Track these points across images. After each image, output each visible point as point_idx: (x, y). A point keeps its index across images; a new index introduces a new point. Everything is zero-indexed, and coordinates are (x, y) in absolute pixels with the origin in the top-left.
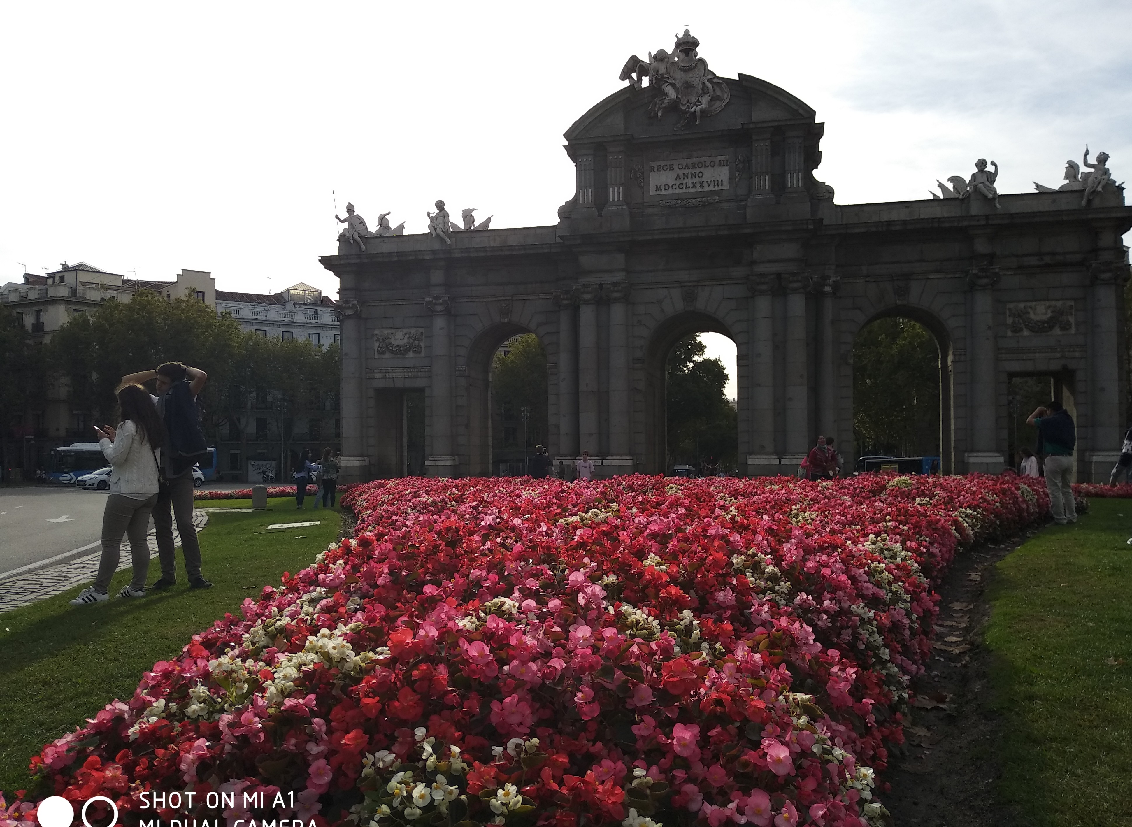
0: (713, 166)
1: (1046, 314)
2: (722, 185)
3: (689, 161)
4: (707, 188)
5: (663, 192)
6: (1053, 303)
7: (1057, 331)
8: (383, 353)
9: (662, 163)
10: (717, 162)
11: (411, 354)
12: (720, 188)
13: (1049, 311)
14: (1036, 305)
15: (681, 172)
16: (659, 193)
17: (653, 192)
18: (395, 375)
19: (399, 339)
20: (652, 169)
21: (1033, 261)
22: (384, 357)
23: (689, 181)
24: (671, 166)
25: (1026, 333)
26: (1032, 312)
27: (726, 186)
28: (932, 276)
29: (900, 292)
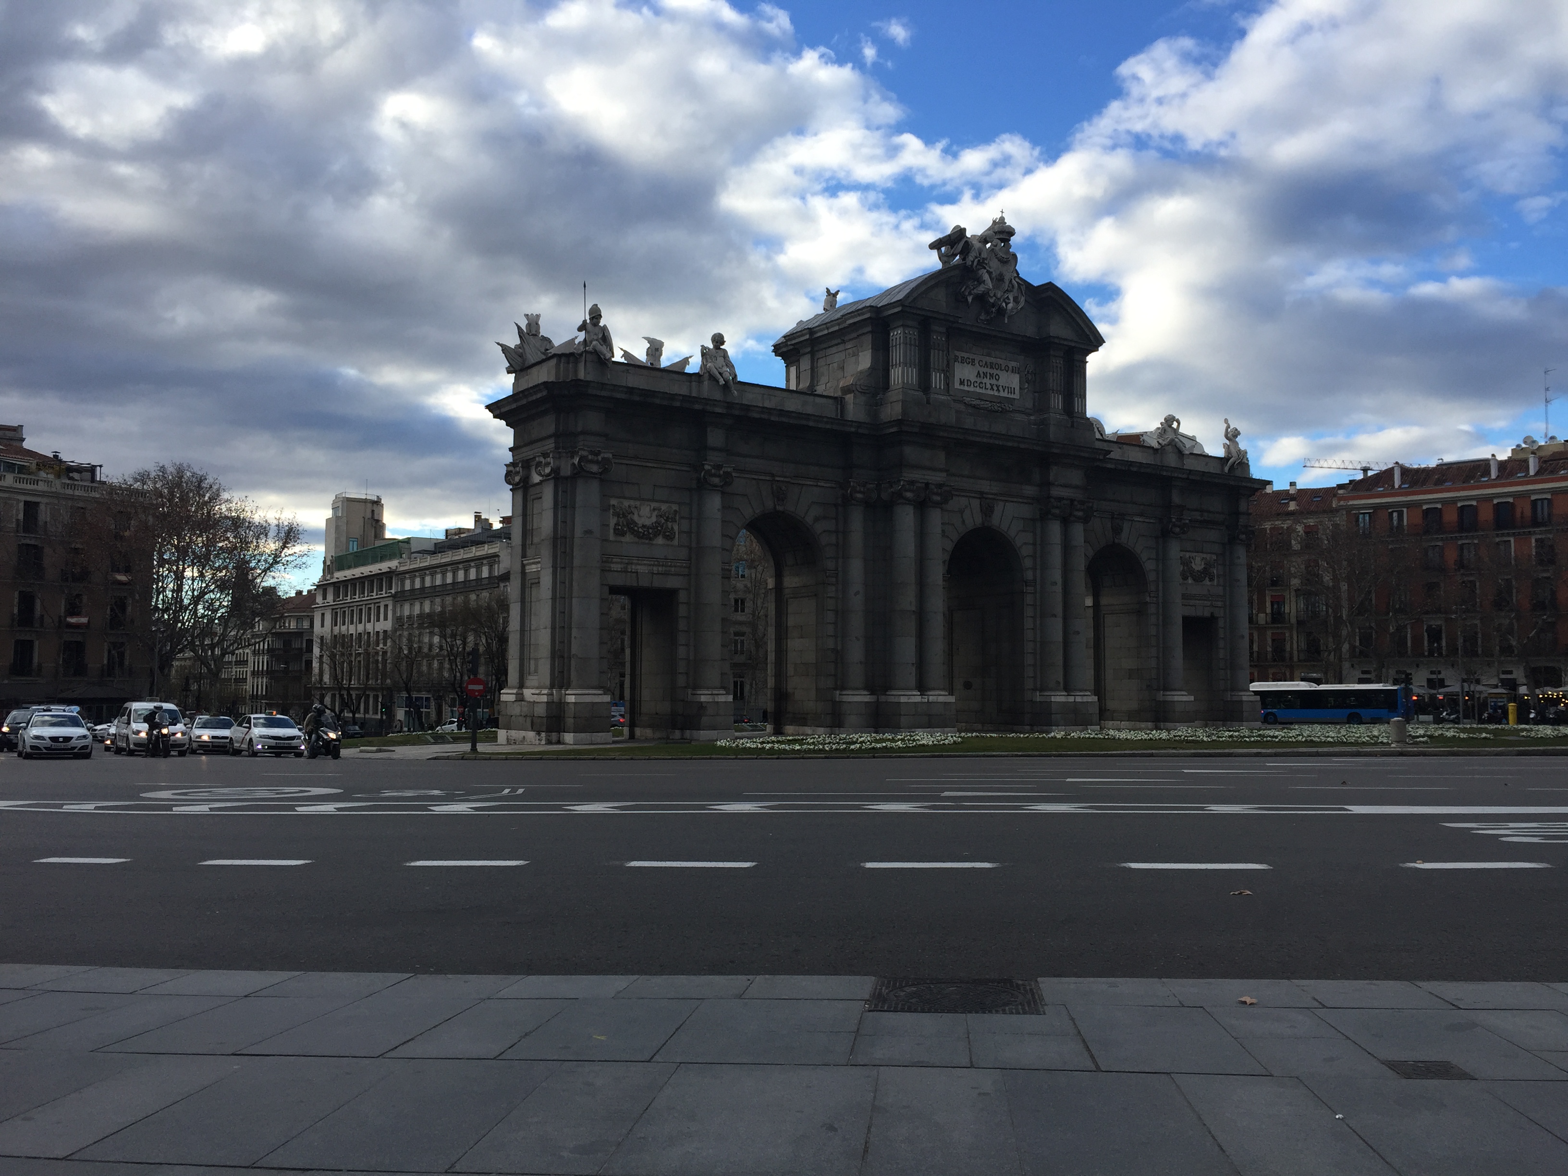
0: (1007, 371)
1: (1201, 565)
2: (1014, 393)
3: (989, 360)
4: (1002, 394)
5: (966, 388)
6: (1205, 556)
7: (1207, 582)
8: (623, 534)
9: (966, 355)
10: (1011, 368)
11: (660, 540)
12: (1012, 396)
13: (1203, 563)
14: (1195, 556)
15: (982, 370)
16: (962, 387)
17: (957, 385)
18: (641, 569)
19: (645, 517)
20: (956, 359)
22: (623, 539)
23: (987, 381)
24: (973, 360)
25: (1190, 581)
26: (1193, 562)
27: (1016, 396)
28: (1137, 519)
29: (1117, 530)
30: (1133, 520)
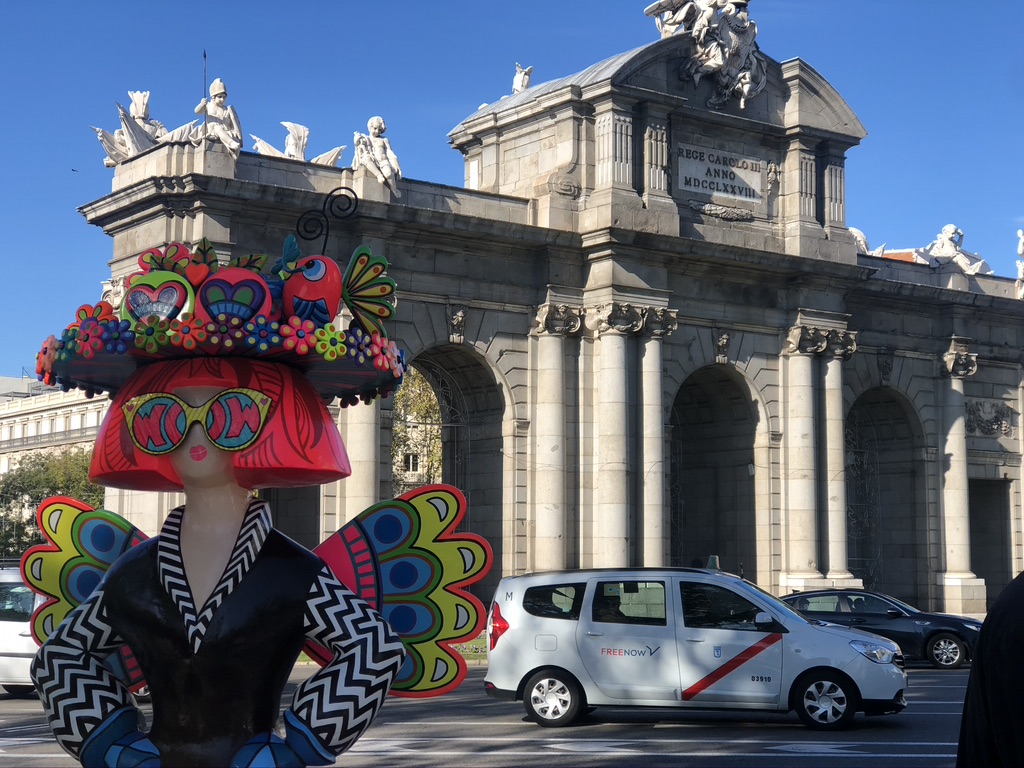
0: (745, 169)
2: (754, 196)
3: (722, 154)
4: (738, 197)
5: (693, 189)
6: (996, 402)
7: (999, 435)
9: (692, 148)
10: (749, 165)
12: (751, 200)
13: (993, 411)
14: (985, 402)
15: (713, 167)
16: (688, 188)
17: (681, 186)
20: (680, 153)
21: (985, 352)
23: (720, 181)
24: (702, 155)
25: (977, 433)
26: (982, 410)
28: (909, 354)
29: (885, 370)
30: (905, 357)
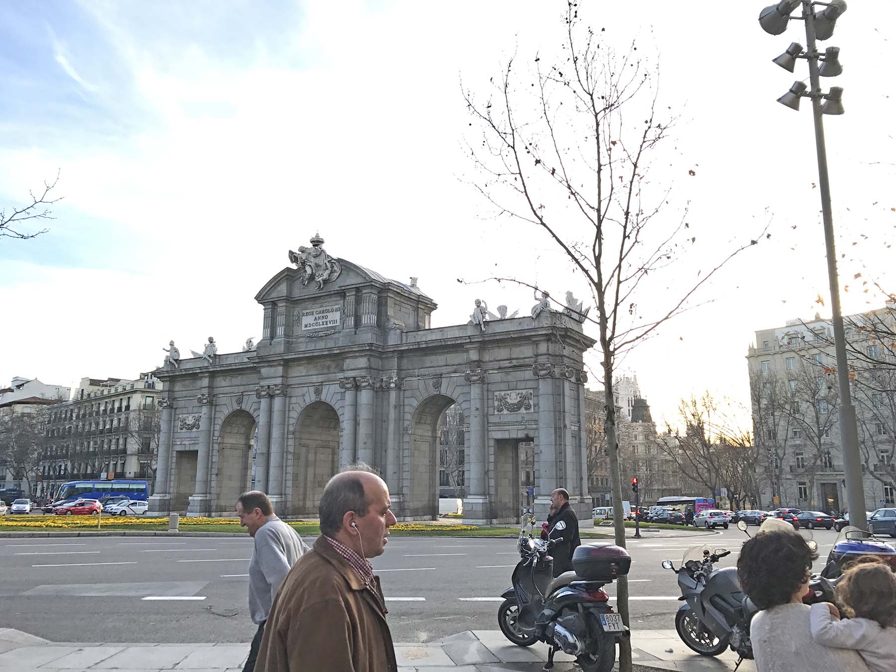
0: (332, 312)
1: (516, 399)
3: (321, 309)
4: (329, 325)
5: (308, 328)
6: (520, 391)
7: (523, 410)
8: (182, 429)
9: (308, 311)
10: (334, 309)
11: (194, 430)
12: (336, 324)
13: (518, 397)
14: (510, 393)
15: (317, 316)
16: (306, 329)
17: (303, 329)
18: (187, 443)
19: (190, 421)
20: (303, 315)
21: (506, 364)
22: (182, 431)
23: (320, 321)
24: (313, 312)
25: (505, 412)
26: (508, 398)
29: (436, 386)
